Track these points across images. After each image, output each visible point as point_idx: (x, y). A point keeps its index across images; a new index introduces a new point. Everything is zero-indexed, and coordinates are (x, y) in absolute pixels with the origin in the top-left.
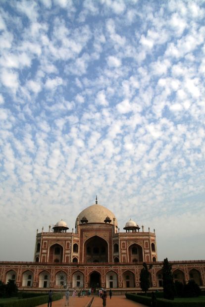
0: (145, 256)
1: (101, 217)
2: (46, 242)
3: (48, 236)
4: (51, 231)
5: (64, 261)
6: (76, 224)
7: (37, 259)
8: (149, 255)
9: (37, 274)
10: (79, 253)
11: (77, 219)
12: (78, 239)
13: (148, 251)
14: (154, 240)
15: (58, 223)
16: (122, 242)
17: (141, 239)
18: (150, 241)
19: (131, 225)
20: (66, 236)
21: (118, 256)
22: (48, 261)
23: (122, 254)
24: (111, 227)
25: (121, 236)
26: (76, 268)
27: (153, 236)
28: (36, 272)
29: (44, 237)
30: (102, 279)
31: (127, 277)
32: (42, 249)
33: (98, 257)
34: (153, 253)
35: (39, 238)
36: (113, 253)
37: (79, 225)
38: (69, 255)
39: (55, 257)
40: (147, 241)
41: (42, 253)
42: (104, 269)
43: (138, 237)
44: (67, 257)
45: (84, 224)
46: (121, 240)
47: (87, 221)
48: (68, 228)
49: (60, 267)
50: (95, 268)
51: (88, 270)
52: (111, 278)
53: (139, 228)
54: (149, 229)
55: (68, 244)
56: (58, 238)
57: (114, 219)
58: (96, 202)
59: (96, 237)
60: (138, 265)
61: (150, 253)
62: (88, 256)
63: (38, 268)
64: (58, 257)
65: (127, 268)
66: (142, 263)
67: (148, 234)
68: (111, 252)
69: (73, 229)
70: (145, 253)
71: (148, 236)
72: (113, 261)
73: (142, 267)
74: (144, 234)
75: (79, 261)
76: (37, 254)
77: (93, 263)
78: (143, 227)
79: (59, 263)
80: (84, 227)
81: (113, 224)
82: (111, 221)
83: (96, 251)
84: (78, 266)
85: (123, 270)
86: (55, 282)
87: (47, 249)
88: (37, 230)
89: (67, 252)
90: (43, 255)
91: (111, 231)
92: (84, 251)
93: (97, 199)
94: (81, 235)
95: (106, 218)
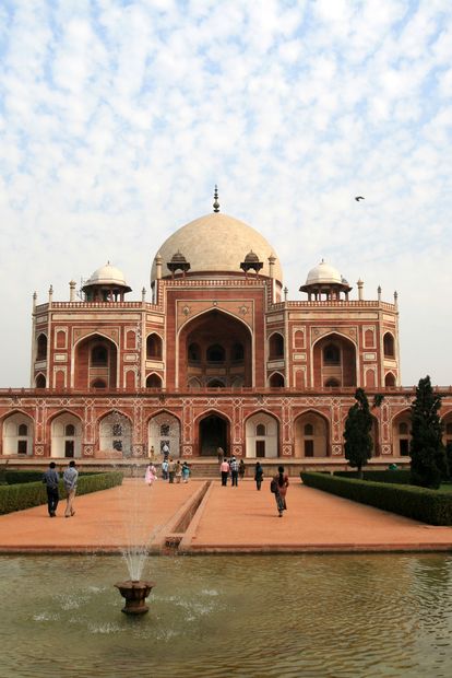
0: (362, 370)
1: (231, 252)
2: (65, 329)
3: (68, 312)
4: (77, 299)
5: (121, 384)
6: (154, 276)
7: (41, 381)
8: (374, 367)
9: (45, 420)
10: (164, 361)
11: (156, 259)
12: (161, 320)
13: (371, 357)
14: (392, 326)
15: (96, 274)
16: (295, 330)
17: (354, 322)
18: (382, 326)
19: (322, 279)
20: (122, 312)
21: (283, 370)
22: (72, 385)
23: (293, 363)
24: (262, 285)
25: (291, 311)
26: (157, 404)
27: (389, 313)
28: (40, 415)
29: (55, 317)
30: (233, 432)
31: (308, 430)
32: (53, 351)
33: (222, 371)
34: (386, 363)
35: (41, 320)
36: (266, 360)
37: (163, 278)
38: (135, 368)
39: (93, 373)
40: (373, 328)
41: (53, 364)
42: (241, 405)
43: (343, 316)
44: (131, 374)
45: (180, 275)
46: (291, 325)
47: (187, 266)
48: (128, 289)
49: (110, 400)
50: (213, 404)
51: (194, 408)
52: (261, 430)
53: (350, 289)
54: (379, 289)
55: (132, 336)
56: (100, 317)
57: (272, 260)
58: (216, 206)
59: (215, 313)
60: (340, 394)
61: (378, 361)
62: (190, 370)
63: (44, 405)
64: (103, 373)
65: (307, 403)
66: (353, 390)
67: (375, 307)
68: (259, 359)
69: (144, 292)
70: (362, 363)
71: (376, 311)
72: (267, 384)
73: (353, 401)
74: (362, 306)
75: (164, 385)
76: (41, 365)
77: (206, 391)
78: (360, 284)
79: (107, 390)
80: (178, 285)
81: (268, 275)
82: (260, 265)
83: (216, 356)
84: (162, 397)
85: (294, 408)
86: (96, 445)
87: (68, 351)
88: (35, 297)
89: (129, 358)
90: (56, 369)
91: (263, 295)
92: (180, 357)
93: (216, 198)
94: (168, 308)
95: (247, 256)
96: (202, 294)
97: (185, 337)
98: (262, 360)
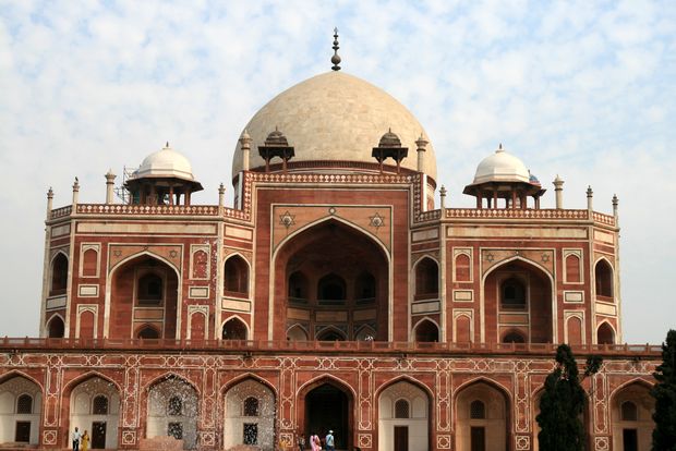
0: (561, 317)
1: (359, 131)
2: (97, 247)
3: (103, 221)
4: (117, 200)
5: (184, 333)
6: (237, 166)
7: (56, 327)
8: (581, 314)
9: (60, 389)
10: (252, 298)
11: (242, 140)
12: (248, 235)
13: (576, 297)
14: (609, 249)
15: (146, 162)
16: (456, 253)
17: (549, 243)
18: (593, 249)
19: (500, 174)
20: (187, 222)
21: (437, 316)
22: (106, 333)
23: (453, 305)
24: (405, 183)
25: (450, 224)
26: (240, 366)
27: (605, 230)
28: (53, 381)
29: (82, 228)
30: (358, 412)
31: (477, 410)
32: (76, 281)
33: (342, 316)
34: (600, 308)
35: (59, 231)
36: (410, 299)
37: (253, 170)
38: (204, 309)
39: (138, 316)
40: (578, 252)
41: (76, 301)
42: (372, 370)
43: (532, 233)
44: (198, 318)
45: (279, 166)
46: (450, 245)
47: (290, 152)
48: (196, 187)
49: (166, 358)
50: (328, 366)
51: (297, 373)
52: (402, 409)
53: (541, 192)
54: (589, 193)
55: (201, 259)
56: (152, 229)
57: (421, 144)
58: (336, 61)
59: (332, 226)
60: (528, 355)
61: (587, 305)
62: (291, 313)
63: (61, 364)
64: (157, 316)
65: (476, 367)
66: (547, 348)
67: (582, 219)
68: (401, 298)
69: (221, 191)
70: (562, 307)
71: (584, 227)
72: (412, 338)
73: (553, 364)
74: (560, 217)
75: (250, 334)
76: (57, 302)
77: (318, 346)
78: (558, 184)
79: (162, 341)
80: (275, 181)
81: (416, 169)
82: (404, 152)
83: (332, 292)
84: (248, 354)
85: (455, 375)
86: (143, 426)
87: (101, 282)
88: (50, 195)
89: (197, 293)
90: (81, 308)
91: (407, 198)
92: (277, 293)
93: (336, 48)
94: (259, 217)
95: (383, 138)
96: (312, 196)
97: (284, 263)
98: (405, 298)
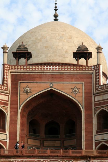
1: (67, 48)
10: (7, 132)
11: (3, 48)
12: (6, 98)
24: (90, 70)
36: (94, 133)
47: (29, 55)
57: (99, 50)
59: (51, 94)
82: (90, 55)
91: (92, 78)
92: (22, 130)
93: (56, 10)
94: (12, 89)
95: (79, 47)
96: (41, 77)
97: (26, 114)
